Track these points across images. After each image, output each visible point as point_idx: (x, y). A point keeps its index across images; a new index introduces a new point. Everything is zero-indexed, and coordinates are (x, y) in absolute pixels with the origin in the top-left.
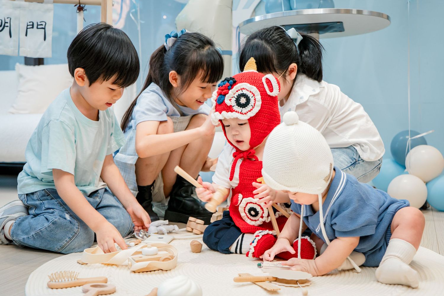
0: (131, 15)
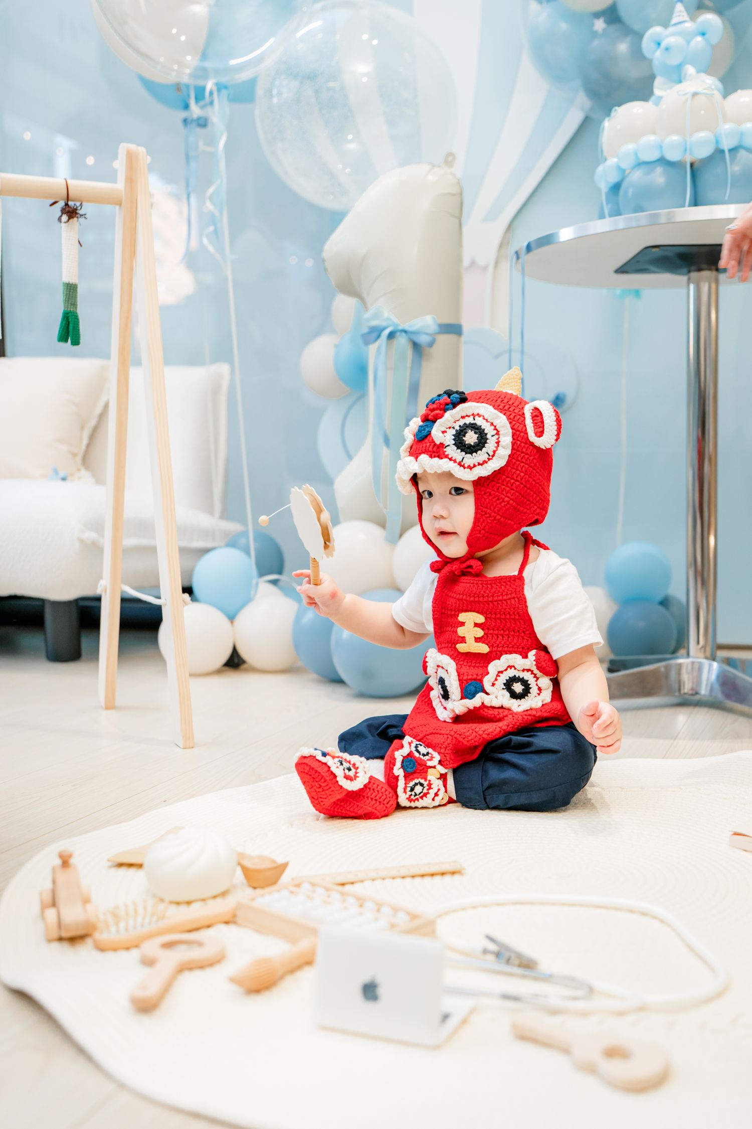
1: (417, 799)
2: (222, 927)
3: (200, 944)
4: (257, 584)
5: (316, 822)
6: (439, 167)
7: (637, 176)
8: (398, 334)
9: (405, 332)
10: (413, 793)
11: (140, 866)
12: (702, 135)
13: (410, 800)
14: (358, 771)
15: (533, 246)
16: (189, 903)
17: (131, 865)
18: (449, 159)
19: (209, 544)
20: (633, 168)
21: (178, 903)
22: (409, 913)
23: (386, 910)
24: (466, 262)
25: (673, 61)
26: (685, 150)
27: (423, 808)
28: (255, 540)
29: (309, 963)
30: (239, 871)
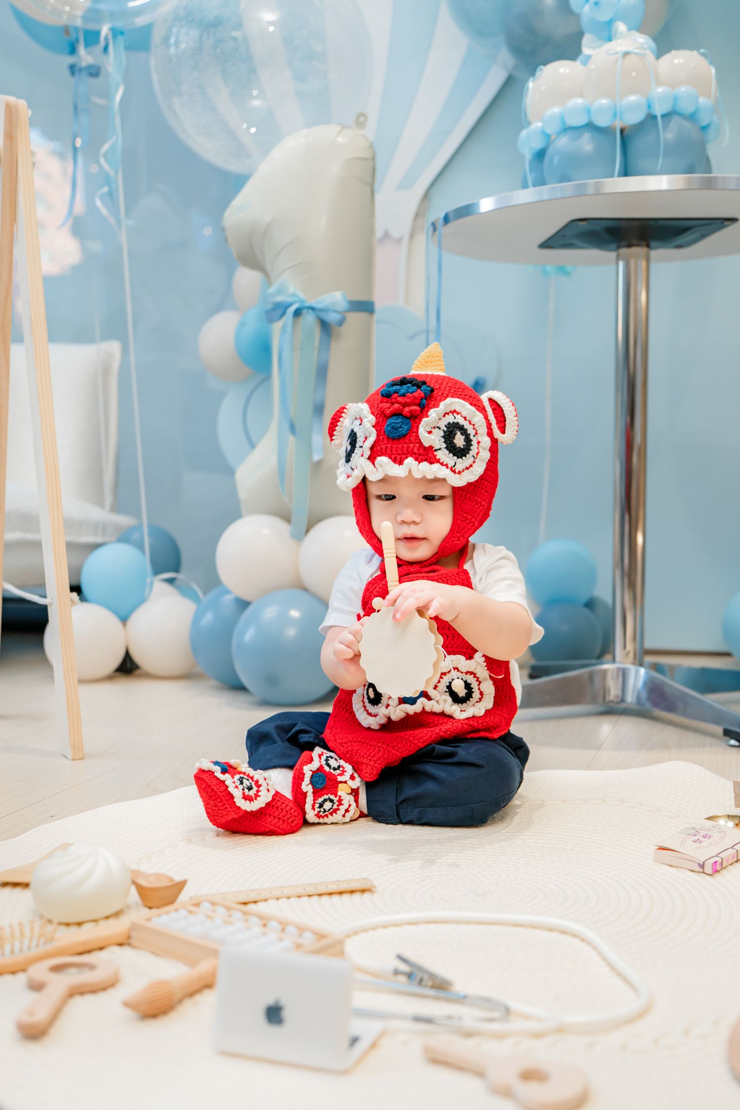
0: (98, 203)
1: (327, 816)
2: (116, 949)
3: (92, 967)
4: (152, 583)
5: (217, 838)
6: (350, 127)
7: (563, 142)
8: (305, 311)
9: (313, 309)
10: (322, 810)
11: (26, 885)
12: (633, 98)
13: (318, 816)
14: (260, 789)
15: (451, 216)
16: (79, 924)
17: (15, 885)
18: (361, 120)
19: (98, 539)
20: (559, 133)
21: (68, 925)
22: (315, 933)
23: (291, 929)
24: (379, 233)
25: (604, 17)
26: (615, 115)
27: (332, 823)
28: (150, 535)
29: (209, 986)
30: (133, 889)
